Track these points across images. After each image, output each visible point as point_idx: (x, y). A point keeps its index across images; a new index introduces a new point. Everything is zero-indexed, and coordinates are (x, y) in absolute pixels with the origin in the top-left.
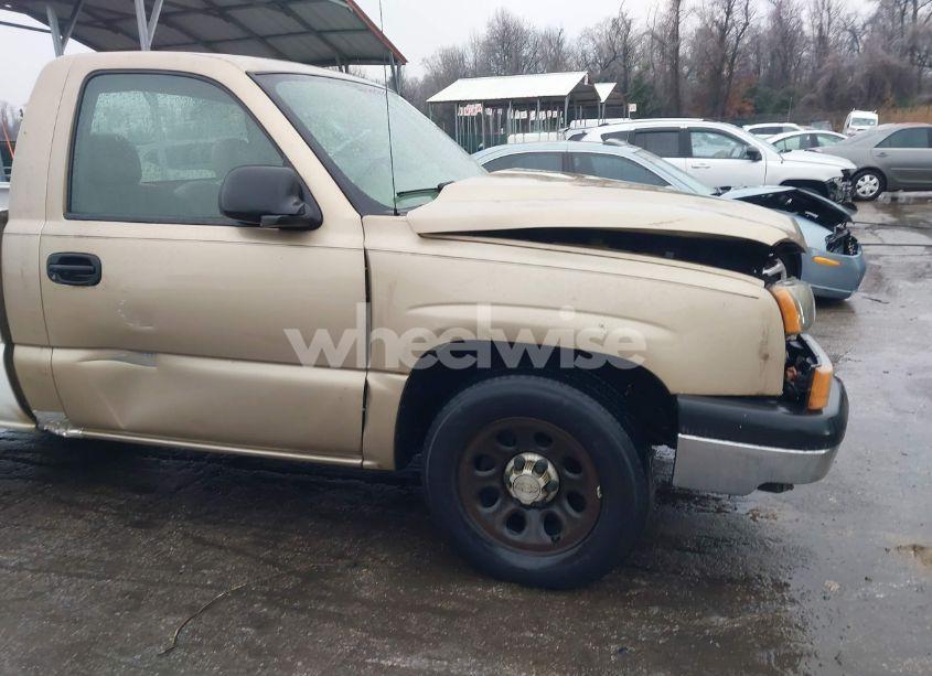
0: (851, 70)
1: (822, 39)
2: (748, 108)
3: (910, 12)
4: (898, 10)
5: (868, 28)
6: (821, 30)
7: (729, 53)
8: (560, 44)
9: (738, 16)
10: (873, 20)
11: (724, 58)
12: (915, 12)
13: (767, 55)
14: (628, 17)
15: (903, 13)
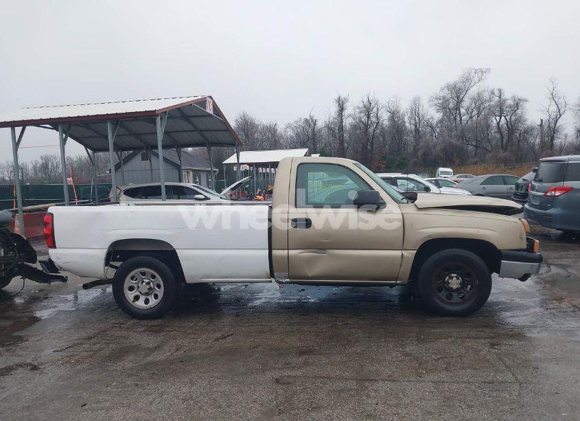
0: (434, 146)
1: (417, 130)
2: (382, 166)
3: (458, 118)
4: (452, 117)
5: (439, 125)
6: (416, 126)
7: (370, 137)
8: (275, 131)
9: (373, 119)
10: (441, 121)
11: (368, 140)
12: (461, 119)
13: (388, 139)
14: (315, 118)
15: (455, 119)
